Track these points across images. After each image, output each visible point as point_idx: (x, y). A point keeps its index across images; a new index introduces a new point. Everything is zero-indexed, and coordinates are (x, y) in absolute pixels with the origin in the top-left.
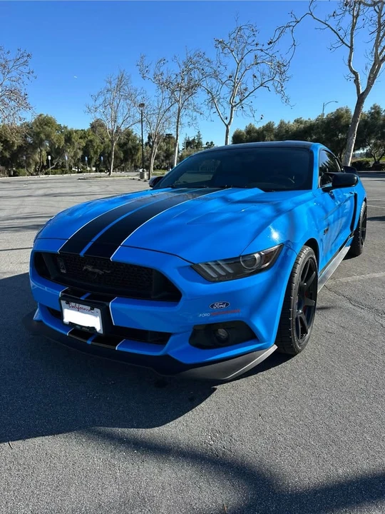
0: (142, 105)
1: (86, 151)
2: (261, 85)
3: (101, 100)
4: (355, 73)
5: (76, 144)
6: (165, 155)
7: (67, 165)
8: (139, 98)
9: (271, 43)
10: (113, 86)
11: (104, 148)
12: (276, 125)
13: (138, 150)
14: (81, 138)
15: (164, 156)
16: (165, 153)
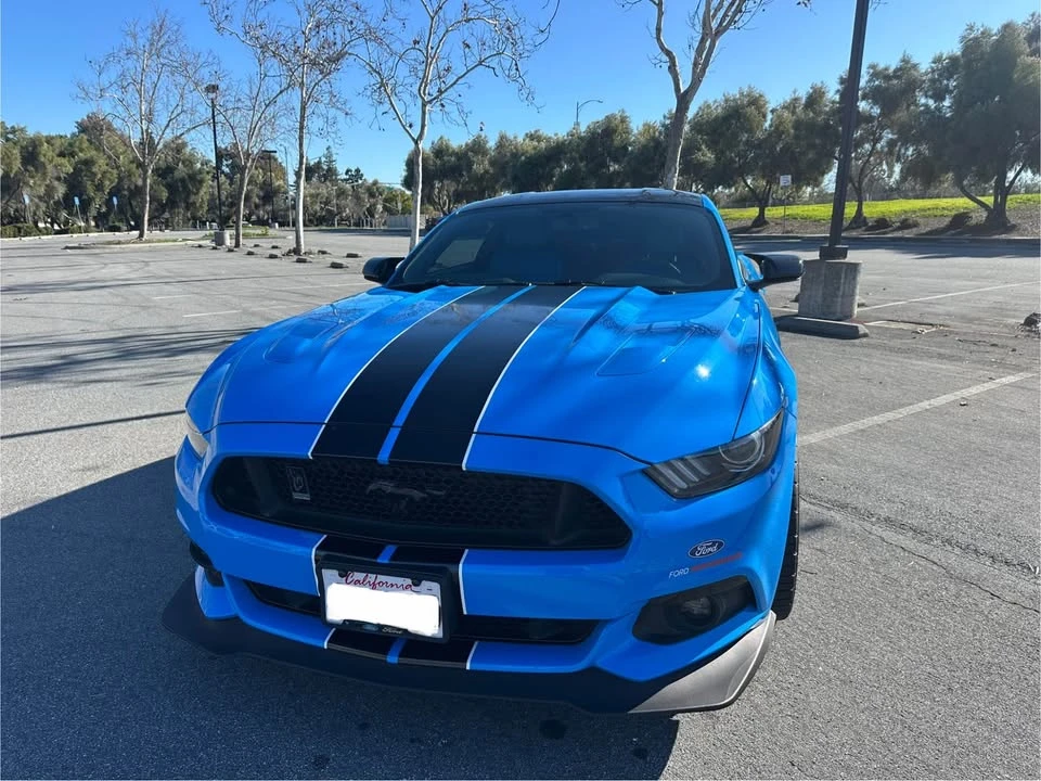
0: (213, 88)
1: (74, 184)
2: (480, 63)
3: (112, 74)
4: (668, 53)
5: (50, 167)
6: (262, 194)
7: (29, 216)
8: (205, 72)
10: (141, 41)
11: (120, 179)
12: (492, 144)
13: (201, 182)
14: (62, 155)
15: (258, 196)
16: (261, 188)
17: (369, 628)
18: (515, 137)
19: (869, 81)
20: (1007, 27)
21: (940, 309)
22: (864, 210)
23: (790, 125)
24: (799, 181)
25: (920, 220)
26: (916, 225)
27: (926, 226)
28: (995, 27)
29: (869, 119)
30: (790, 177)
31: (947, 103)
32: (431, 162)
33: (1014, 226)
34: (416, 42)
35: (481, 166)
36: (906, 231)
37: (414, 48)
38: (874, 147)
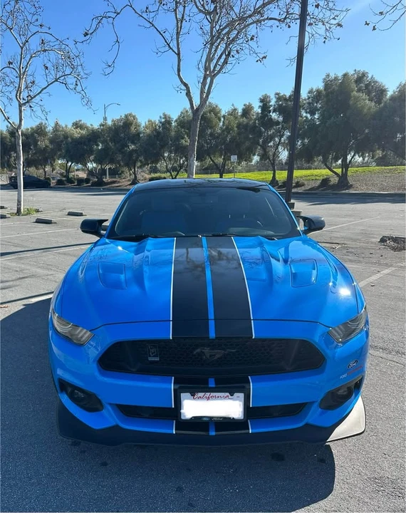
2: (56, 80)
4: (186, 85)
9: (86, 34)
12: (50, 128)
17: (205, 419)
18: (66, 126)
19: (276, 102)
20: (345, 75)
21: (338, 235)
22: (277, 176)
23: (235, 126)
24: (240, 158)
25: (306, 183)
26: (303, 185)
27: (309, 185)
28: (340, 75)
29: (278, 123)
30: (236, 156)
31: (316, 116)
32: (8, 140)
33: (351, 186)
34: (10, 63)
35: (43, 143)
36: (299, 188)
37: (9, 67)
38: (280, 140)
